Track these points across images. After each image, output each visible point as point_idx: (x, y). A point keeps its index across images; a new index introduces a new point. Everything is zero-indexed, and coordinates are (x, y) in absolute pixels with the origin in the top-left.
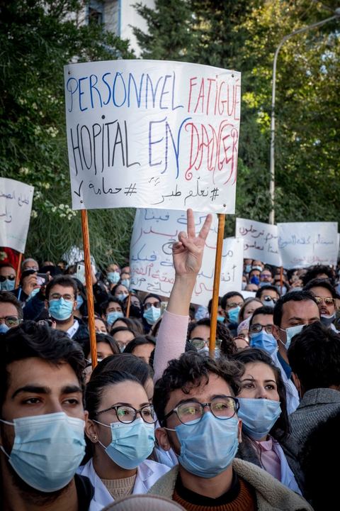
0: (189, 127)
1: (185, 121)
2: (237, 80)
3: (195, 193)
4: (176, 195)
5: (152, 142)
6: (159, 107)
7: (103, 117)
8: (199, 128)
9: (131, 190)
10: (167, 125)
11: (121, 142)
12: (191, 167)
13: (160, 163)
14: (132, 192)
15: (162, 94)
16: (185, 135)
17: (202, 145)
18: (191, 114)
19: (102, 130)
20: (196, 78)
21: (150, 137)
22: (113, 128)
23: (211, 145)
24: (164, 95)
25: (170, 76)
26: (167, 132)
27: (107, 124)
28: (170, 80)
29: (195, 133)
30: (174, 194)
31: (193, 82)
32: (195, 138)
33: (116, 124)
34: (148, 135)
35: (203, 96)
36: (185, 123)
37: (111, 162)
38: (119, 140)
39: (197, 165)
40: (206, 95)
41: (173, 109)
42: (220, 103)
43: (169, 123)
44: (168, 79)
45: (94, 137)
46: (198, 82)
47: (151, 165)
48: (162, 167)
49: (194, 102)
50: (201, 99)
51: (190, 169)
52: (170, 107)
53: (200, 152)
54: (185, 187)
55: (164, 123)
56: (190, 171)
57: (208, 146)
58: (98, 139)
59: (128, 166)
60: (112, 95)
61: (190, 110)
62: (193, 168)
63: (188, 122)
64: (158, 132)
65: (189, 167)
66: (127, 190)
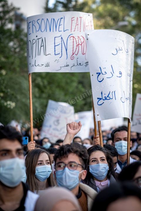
0: (72, 38)
1: (69, 36)
2: (91, 17)
3: (76, 64)
4: (67, 66)
5: (55, 45)
6: (58, 31)
7: (37, 36)
8: (77, 38)
9: (47, 65)
10: (62, 38)
11: (43, 46)
12: (73, 54)
13: (59, 54)
14: (48, 66)
15: (59, 25)
16: (70, 41)
17: (78, 45)
18: (73, 32)
19: (36, 42)
20: (74, 17)
21: (55, 43)
22: (40, 40)
23: (83, 44)
24: (60, 26)
25: (62, 18)
26: (62, 41)
27: (38, 39)
28: (62, 20)
29: (75, 40)
30: (66, 66)
31: (73, 19)
32: (75, 42)
33: (41, 39)
34: (54, 43)
35: (78, 25)
36: (70, 37)
37: (39, 54)
38: (42, 45)
39: (76, 53)
40: (79, 24)
41: (64, 31)
42: (86, 27)
43: (62, 37)
44: (62, 19)
45: (33, 44)
46: (75, 19)
47: (55, 55)
48: (60, 55)
49: (73, 27)
50: (77, 26)
51: (72, 55)
52: (63, 30)
53: (78, 48)
54: (71, 63)
55: (60, 37)
56: (73, 56)
57: (81, 45)
58: (34, 45)
59: (46, 55)
60: (40, 27)
61: (72, 31)
62: (74, 54)
63: (71, 36)
64: (58, 41)
65: (72, 54)
66: (46, 65)
